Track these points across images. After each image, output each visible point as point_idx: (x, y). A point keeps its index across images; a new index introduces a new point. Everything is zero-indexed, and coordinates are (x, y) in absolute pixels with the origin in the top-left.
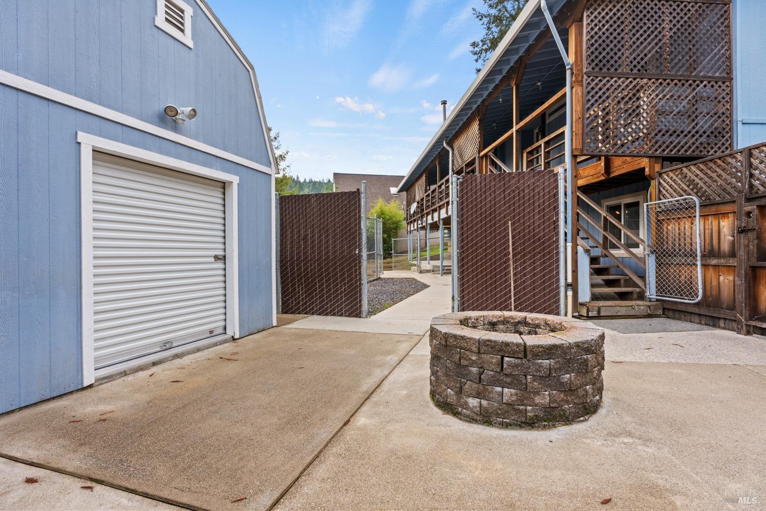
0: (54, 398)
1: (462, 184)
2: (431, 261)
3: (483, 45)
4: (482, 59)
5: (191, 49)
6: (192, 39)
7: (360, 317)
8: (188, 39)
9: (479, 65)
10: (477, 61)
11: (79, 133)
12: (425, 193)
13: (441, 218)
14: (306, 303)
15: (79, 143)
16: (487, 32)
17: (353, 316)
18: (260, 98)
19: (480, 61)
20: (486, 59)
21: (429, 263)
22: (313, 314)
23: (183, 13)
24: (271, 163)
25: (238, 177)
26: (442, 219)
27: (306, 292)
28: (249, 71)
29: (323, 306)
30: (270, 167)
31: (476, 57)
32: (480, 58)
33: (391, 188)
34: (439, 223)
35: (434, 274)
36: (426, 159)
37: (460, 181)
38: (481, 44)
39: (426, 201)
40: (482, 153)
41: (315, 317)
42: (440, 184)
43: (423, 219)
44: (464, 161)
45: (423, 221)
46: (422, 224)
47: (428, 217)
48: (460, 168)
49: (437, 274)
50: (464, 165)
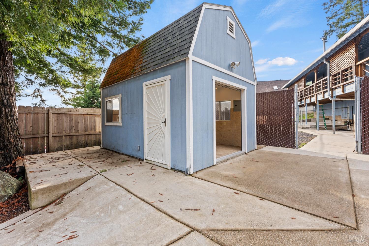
0: (209, 167)
1: (364, 81)
2: (308, 123)
5: (234, 39)
6: (235, 35)
7: (294, 148)
8: (234, 36)
10: (327, 13)
11: (213, 76)
12: (304, 88)
13: (317, 100)
14: (263, 140)
15: (213, 80)
17: (290, 148)
18: (252, 53)
21: (307, 124)
22: (267, 145)
23: (233, 26)
24: (255, 80)
25: (246, 87)
26: (319, 101)
27: (263, 135)
28: (249, 43)
29: (272, 142)
30: (254, 82)
33: (274, 87)
34: (316, 103)
35: (311, 129)
37: (362, 80)
39: (305, 92)
40: (358, 63)
41: (268, 147)
42: (317, 82)
43: (302, 101)
44: (340, 69)
45: (302, 102)
46: (301, 103)
47: (307, 100)
48: (336, 73)
49: (314, 129)
50: (340, 71)
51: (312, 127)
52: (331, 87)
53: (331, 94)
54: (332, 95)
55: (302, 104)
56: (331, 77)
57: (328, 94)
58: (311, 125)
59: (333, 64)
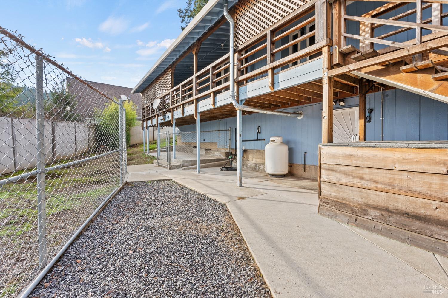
3: (186, 13)
4: (185, 21)
9: (183, 25)
12: (171, 88)
13: (198, 112)
16: (188, 5)
19: (184, 23)
20: (188, 22)
26: (200, 113)
31: (181, 19)
32: (184, 21)
33: (121, 96)
35: (185, 168)
36: (174, 54)
38: (184, 12)
42: (200, 73)
43: (166, 114)
44: (264, 28)
45: (167, 116)
46: (164, 119)
47: (175, 112)
48: (254, 39)
49: (190, 169)
50: (268, 32)
51: (186, 164)
52: (235, 77)
53: (236, 94)
54: (238, 97)
55: (167, 120)
56: (236, 55)
57: (231, 94)
58: (183, 161)
59: (243, 22)
